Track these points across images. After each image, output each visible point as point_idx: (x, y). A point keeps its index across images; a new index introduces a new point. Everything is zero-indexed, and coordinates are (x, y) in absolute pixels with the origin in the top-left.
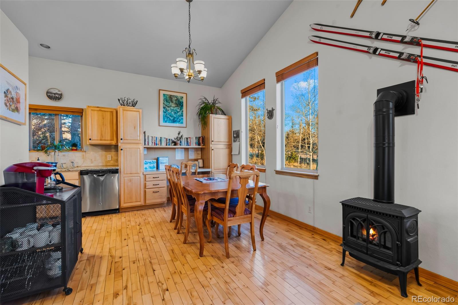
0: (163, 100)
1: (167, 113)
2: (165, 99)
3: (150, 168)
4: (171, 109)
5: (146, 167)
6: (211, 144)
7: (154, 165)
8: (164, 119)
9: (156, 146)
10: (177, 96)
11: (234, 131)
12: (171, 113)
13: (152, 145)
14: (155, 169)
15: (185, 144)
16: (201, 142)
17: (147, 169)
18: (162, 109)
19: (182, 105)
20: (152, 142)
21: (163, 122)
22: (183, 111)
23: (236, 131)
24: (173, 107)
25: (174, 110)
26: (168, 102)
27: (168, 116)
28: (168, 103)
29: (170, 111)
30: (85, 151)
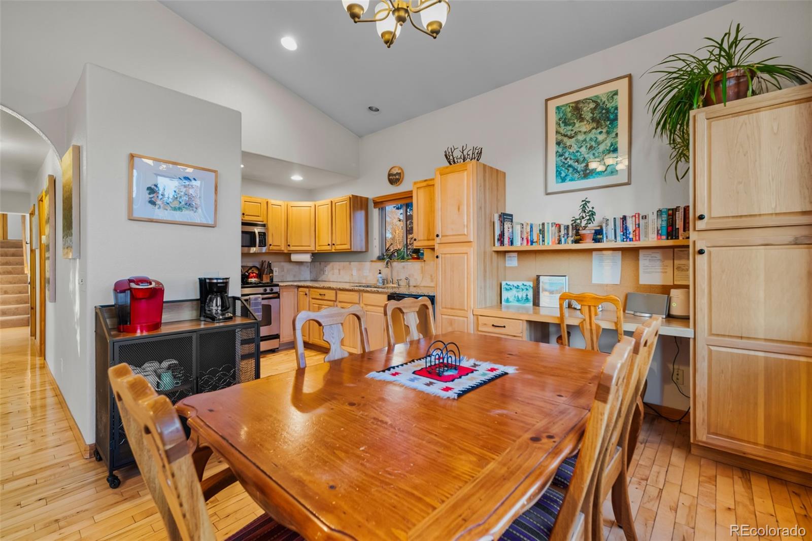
0: (557, 123)
1: (567, 155)
2: (560, 120)
3: (517, 301)
4: (577, 141)
5: (508, 299)
6: (694, 229)
7: (527, 295)
8: (558, 173)
9: (530, 248)
10: (597, 97)
12: (578, 152)
13: (521, 244)
14: (530, 304)
15: (615, 237)
17: (510, 302)
18: (553, 148)
19: (612, 117)
20: (521, 237)
21: (557, 182)
22: (617, 134)
24: (585, 133)
25: (588, 140)
26: (569, 125)
27: (571, 162)
28: (570, 128)
29: (575, 148)
30: (424, 261)
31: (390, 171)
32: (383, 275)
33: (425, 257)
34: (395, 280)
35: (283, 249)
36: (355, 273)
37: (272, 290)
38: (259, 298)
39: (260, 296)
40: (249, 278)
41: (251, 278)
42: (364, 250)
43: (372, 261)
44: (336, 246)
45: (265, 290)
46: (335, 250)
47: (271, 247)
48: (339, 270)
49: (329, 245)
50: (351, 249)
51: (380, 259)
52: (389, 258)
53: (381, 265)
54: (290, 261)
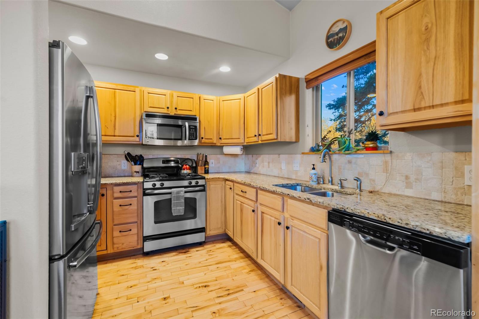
30: (391, 152)
31: (329, 31)
32: (318, 171)
33: (391, 147)
34: (336, 180)
35: (215, 142)
36: (283, 166)
37: (197, 183)
38: (182, 191)
39: (183, 189)
40: (182, 170)
41: (184, 170)
42: (294, 140)
43: (303, 153)
44: (262, 137)
45: (190, 183)
46: (262, 141)
47: (203, 140)
48: (269, 163)
49: (255, 136)
50: (277, 139)
51: (315, 150)
52: (327, 148)
53: (315, 159)
54: (223, 154)
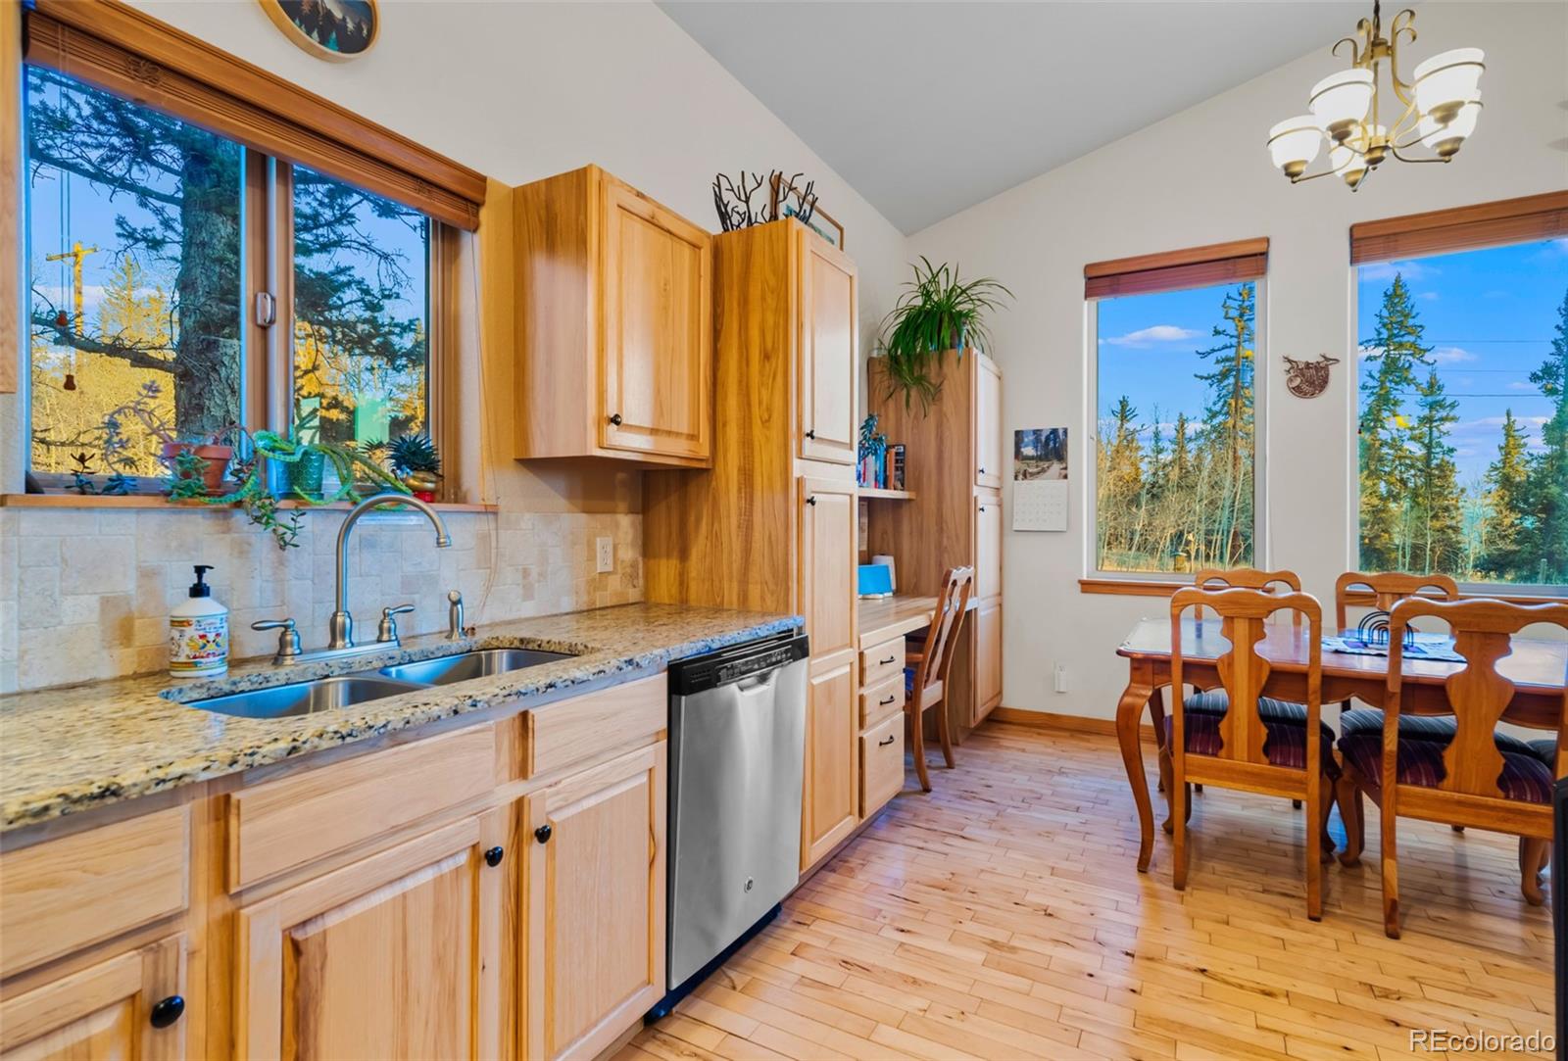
6: (976, 484)
11: (1018, 434)
16: (892, 472)
23: (1037, 433)
